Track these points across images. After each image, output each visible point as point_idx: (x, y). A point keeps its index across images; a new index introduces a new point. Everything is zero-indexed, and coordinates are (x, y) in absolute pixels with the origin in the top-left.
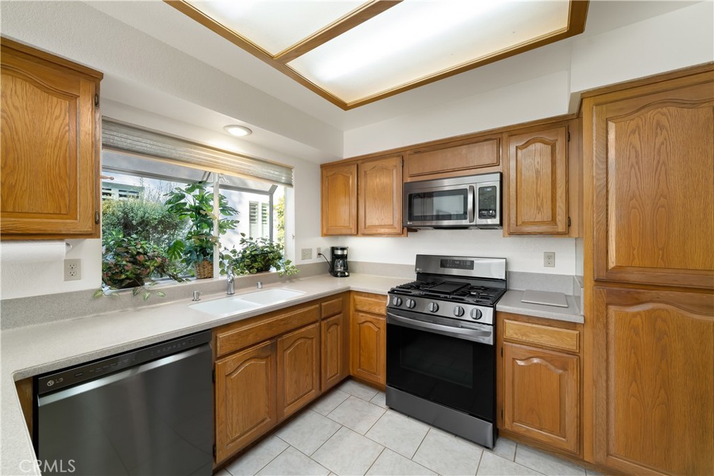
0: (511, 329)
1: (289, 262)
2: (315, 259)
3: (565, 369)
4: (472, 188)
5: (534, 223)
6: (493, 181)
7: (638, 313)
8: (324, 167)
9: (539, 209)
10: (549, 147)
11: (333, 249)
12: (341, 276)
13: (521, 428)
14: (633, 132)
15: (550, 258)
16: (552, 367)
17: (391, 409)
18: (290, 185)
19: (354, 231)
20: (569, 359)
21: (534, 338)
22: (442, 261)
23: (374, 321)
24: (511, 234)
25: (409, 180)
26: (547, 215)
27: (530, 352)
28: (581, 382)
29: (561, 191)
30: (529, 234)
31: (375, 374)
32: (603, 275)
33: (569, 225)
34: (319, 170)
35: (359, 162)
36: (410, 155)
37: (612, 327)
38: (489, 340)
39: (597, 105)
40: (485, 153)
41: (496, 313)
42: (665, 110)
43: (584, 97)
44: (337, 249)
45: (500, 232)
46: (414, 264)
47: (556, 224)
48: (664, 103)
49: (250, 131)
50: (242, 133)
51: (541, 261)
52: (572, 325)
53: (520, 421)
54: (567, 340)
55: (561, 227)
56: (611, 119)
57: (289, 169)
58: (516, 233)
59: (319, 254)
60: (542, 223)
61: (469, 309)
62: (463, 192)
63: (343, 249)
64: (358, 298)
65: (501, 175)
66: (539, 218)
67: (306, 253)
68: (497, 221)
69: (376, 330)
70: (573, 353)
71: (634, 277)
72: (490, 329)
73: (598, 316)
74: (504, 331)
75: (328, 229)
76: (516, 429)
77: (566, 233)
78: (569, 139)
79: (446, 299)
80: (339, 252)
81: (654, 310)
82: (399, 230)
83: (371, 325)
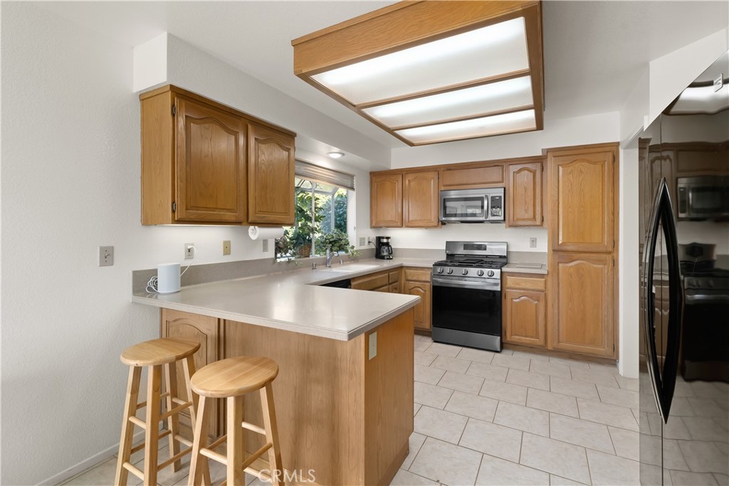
0: (510, 281)
1: (353, 247)
2: (366, 247)
3: (539, 301)
4: (487, 196)
5: (524, 220)
6: (500, 193)
7: (572, 266)
8: (372, 173)
9: (526, 211)
10: (532, 174)
11: (379, 239)
12: (388, 259)
13: (516, 338)
14: (570, 173)
15: (534, 241)
16: (531, 300)
17: (435, 342)
18: (352, 188)
19: (399, 224)
20: (540, 295)
21: (523, 285)
22: (465, 245)
23: (421, 286)
24: (510, 226)
25: (443, 189)
26: (530, 214)
27: (521, 293)
28: (546, 306)
29: (538, 201)
30: (521, 226)
31: (421, 322)
32: (556, 248)
33: (543, 221)
34: (368, 176)
35: (404, 173)
36: (443, 171)
37: (560, 274)
38: (498, 288)
39: (554, 157)
40: (494, 174)
41: (502, 273)
42: (583, 164)
43: (549, 150)
44: (383, 238)
45: (503, 225)
46: (445, 248)
47: (535, 220)
48: (583, 160)
49: (344, 154)
50: (337, 156)
51: (528, 244)
52: (542, 276)
53: (516, 335)
54: (539, 283)
55: (538, 222)
56: (561, 165)
57: (352, 177)
58: (513, 226)
59: (369, 242)
60: (528, 219)
61: (486, 271)
62: (481, 199)
63: (388, 238)
64: (408, 271)
65: (505, 188)
66: (526, 216)
67: (362, 241)
68: (502, 218)
69: (422, 291)
70: (542, 291)
71: (570, 248)
72: (499, 281)
73: (555, 270)
74: (506, 283)
75: (376, 223)
76: (513, 340)
77: (541, 225)
78: (542, 170)
79: (472, 266)
80: (385, 241)
81: (578, 264)
82: (436, 224)
83: (419, 289)
